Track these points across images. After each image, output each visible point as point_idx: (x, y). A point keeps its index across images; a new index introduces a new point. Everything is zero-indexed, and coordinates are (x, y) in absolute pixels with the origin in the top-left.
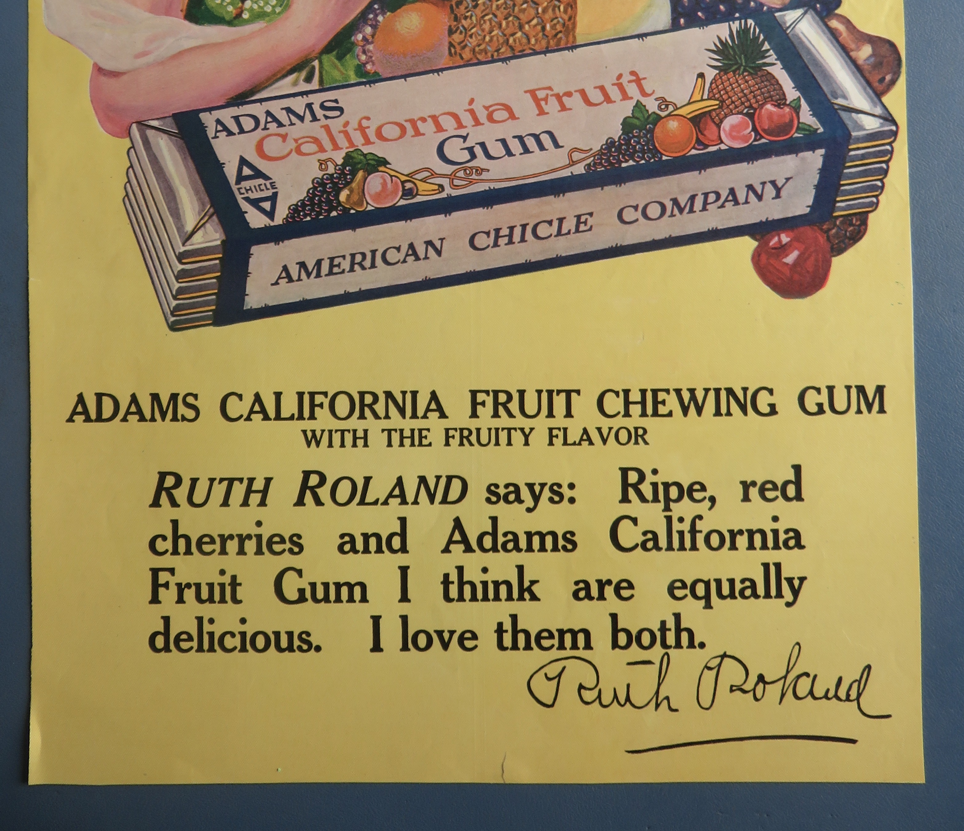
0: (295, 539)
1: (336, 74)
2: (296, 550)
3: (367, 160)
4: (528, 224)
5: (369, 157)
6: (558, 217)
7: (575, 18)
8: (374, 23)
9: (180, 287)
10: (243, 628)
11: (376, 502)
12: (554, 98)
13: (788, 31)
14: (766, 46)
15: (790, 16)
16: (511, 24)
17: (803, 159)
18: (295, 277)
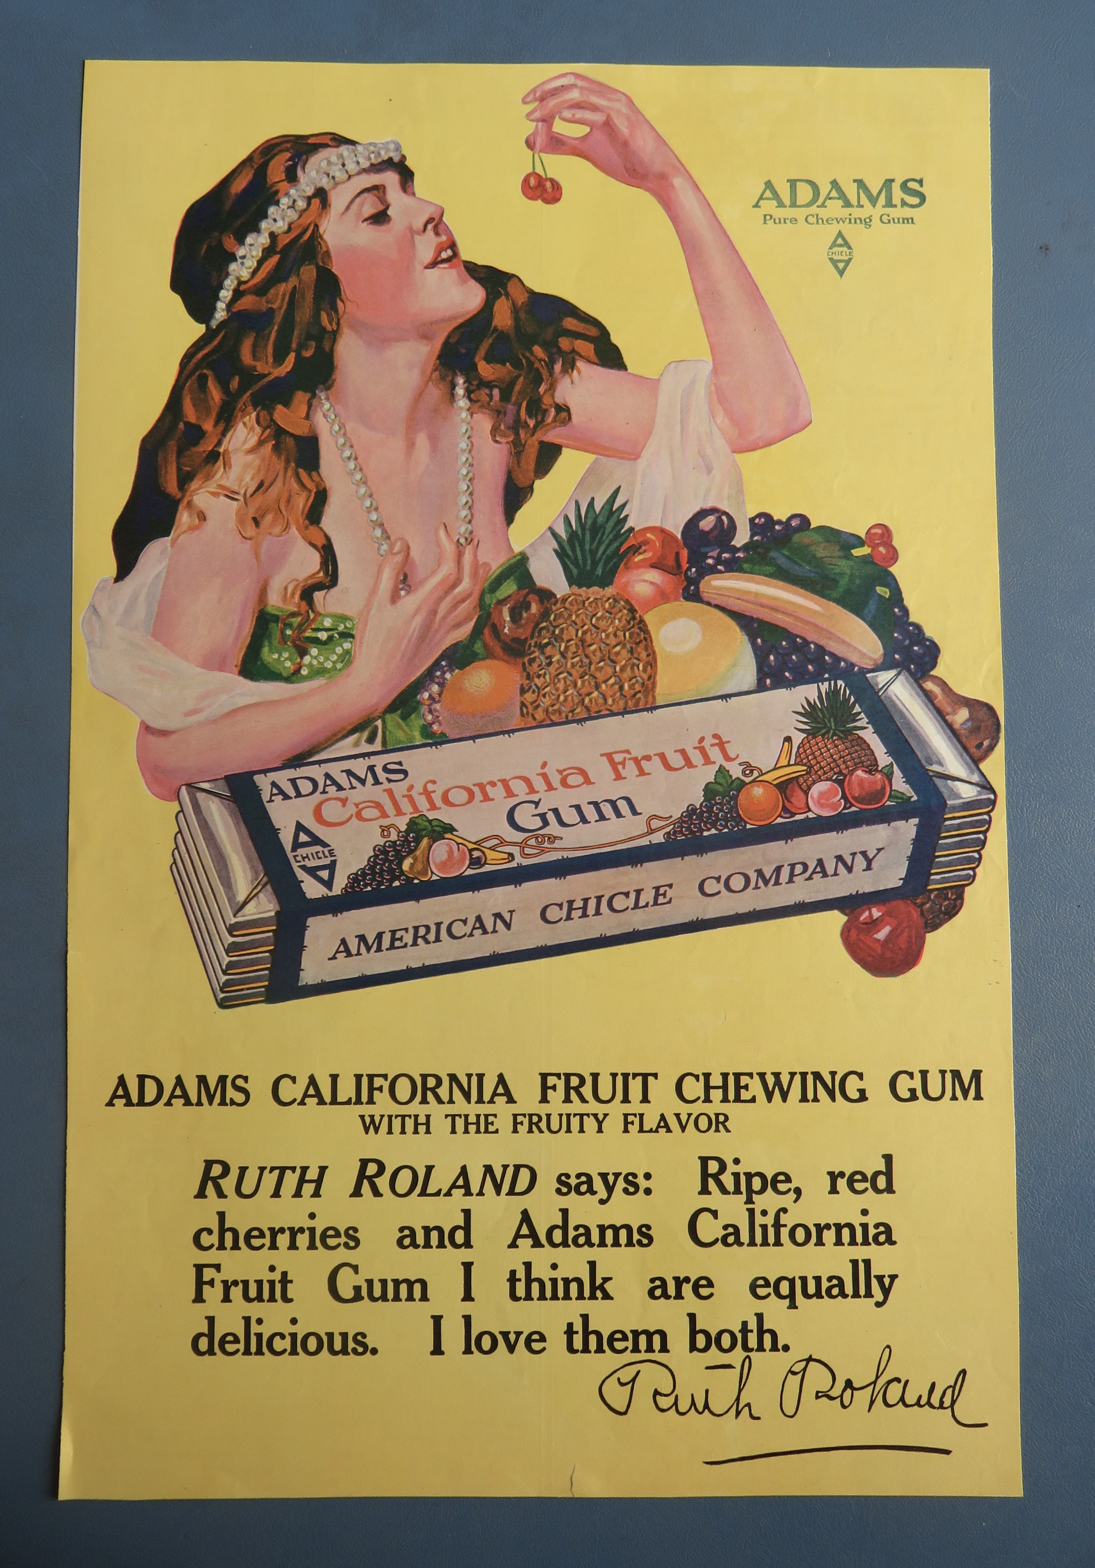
0: (351, 1232)
1: (400, 735)
2: (352, 1244)
3: (432, 827)
4: (603, 896)
5: (434, 823)
6: (635, 888)
7: (655, 677)
8: (441, 681)
9: (230, 962)
10: (293, 1329)
11: (438, 1194)
12: (632, 762)
13: (881, 694)
14: (857, 709)
15: (883, 677)
16: (587, 683)
18: (354, 951)
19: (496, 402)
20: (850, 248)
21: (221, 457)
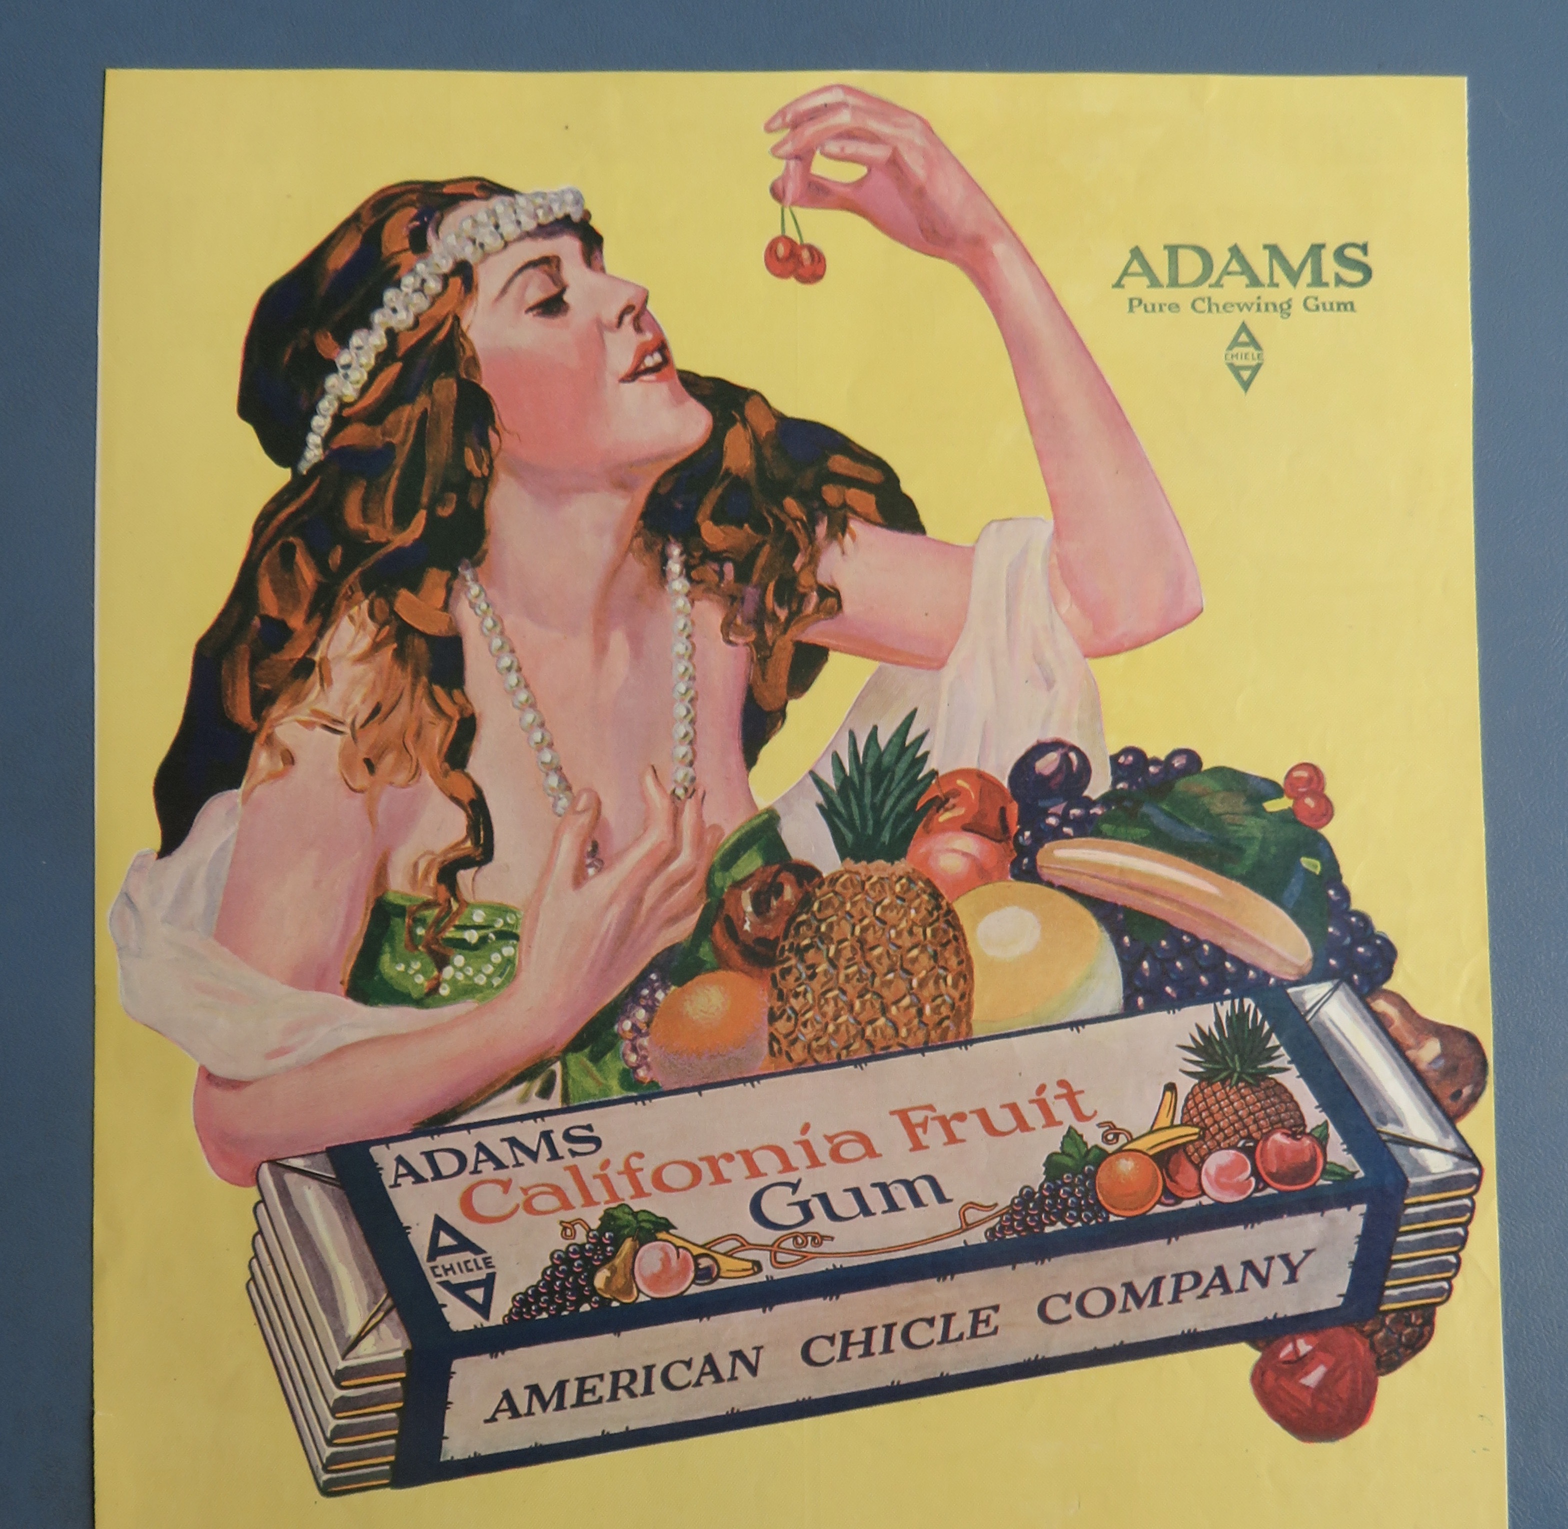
1: (589, 1084)
3: (639, 1222)
4: (895, 1324)
5: (642, 1217)
6: (943, 1313)
7: (970, 995)
8: (650, 1003)
9: (337, 1426)
12: (937, 1123)
13: (1308, 1018)
14: (1274, 1041)
15: (1312, 994)
16: (868, 1004)
17: (1333, 1221)
18: (523, 1408)
19: (729, 583)
20: (1258, 347)
21: (317, 669)
